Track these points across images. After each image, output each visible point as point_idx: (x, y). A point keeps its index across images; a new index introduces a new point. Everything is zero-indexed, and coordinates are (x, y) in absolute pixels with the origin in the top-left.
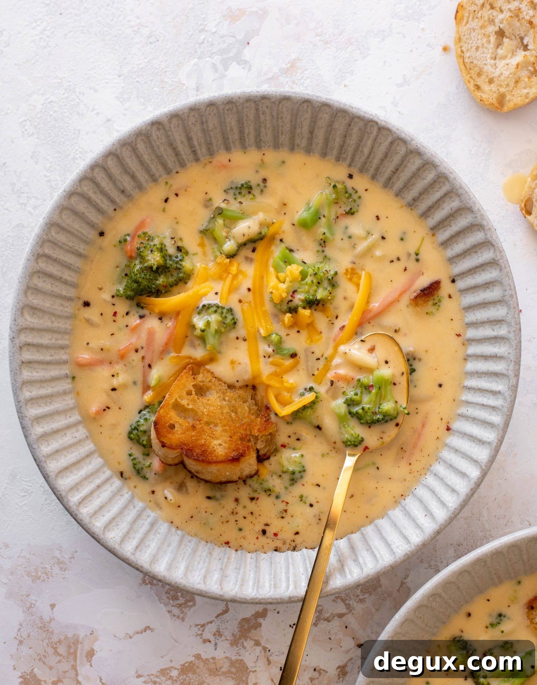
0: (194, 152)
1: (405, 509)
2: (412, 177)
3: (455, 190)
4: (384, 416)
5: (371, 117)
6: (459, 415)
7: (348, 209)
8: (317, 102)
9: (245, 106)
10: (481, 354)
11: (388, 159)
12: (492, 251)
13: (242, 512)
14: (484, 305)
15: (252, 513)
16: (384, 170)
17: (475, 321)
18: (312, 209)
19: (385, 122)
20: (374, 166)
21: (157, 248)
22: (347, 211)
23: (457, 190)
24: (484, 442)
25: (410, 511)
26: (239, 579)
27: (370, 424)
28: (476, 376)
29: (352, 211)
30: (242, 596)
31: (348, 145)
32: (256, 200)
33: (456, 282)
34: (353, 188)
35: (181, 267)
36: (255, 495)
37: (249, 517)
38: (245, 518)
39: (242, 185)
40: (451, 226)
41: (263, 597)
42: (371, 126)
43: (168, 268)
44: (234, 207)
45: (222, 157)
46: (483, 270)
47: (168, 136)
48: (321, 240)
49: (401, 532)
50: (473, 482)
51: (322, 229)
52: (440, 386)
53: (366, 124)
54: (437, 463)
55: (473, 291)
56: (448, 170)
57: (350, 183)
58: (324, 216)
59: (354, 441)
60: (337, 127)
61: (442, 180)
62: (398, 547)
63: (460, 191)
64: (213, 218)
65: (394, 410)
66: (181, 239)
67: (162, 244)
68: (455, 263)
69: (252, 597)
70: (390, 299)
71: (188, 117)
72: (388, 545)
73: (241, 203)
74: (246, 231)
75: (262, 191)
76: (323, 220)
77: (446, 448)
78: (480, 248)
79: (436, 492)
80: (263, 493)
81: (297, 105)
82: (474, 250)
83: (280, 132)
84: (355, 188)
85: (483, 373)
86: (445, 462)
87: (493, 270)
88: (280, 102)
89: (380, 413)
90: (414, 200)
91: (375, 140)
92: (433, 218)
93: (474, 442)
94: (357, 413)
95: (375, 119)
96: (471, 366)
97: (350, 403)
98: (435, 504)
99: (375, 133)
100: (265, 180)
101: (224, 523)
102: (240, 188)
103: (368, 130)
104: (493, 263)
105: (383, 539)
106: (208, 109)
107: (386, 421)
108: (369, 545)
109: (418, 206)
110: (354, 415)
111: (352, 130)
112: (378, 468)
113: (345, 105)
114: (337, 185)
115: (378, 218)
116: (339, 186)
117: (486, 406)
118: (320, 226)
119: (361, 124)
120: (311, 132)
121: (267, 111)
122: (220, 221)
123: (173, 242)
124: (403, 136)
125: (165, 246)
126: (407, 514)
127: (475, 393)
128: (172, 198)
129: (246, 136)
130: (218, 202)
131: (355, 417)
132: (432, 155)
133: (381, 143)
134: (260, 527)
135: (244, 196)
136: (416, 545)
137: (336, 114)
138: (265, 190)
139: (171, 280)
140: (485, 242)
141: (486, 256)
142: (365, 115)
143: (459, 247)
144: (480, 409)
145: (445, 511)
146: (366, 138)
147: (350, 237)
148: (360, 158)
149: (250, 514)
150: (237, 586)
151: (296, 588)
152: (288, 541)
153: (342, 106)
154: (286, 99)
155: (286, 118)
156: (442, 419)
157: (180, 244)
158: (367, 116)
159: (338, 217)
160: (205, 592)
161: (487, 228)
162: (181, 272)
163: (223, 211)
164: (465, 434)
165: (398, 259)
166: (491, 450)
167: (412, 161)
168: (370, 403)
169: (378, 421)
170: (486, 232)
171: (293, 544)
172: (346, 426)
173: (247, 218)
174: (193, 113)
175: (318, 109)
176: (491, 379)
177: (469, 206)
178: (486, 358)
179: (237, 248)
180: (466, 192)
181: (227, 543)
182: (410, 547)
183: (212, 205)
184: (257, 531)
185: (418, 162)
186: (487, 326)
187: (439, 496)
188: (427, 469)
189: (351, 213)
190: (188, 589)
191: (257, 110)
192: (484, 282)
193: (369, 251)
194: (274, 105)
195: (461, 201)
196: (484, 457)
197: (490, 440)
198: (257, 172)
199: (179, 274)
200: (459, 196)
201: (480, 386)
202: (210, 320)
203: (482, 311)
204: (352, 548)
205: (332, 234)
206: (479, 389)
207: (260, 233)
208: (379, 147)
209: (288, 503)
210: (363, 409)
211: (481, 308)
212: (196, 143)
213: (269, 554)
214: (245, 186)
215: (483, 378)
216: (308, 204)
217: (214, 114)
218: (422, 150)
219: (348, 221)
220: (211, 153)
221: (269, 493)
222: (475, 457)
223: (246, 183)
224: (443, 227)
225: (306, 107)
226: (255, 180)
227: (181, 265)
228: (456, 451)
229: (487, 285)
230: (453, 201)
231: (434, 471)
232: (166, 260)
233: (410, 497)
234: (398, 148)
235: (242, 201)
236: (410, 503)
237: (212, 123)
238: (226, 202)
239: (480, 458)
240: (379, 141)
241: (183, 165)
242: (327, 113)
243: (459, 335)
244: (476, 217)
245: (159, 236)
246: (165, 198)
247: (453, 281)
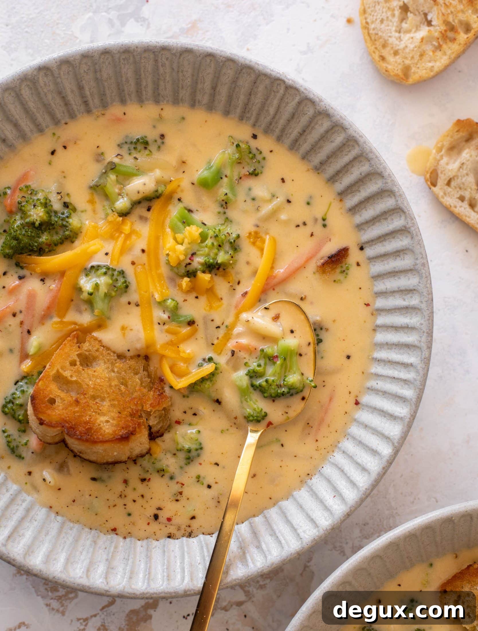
0: (86, 103)
1: (312, 490)
2: (319, 140)
3: (364, 154)
4: (290, 389)
5: (278, 75)
6: (368, 388)
7: (252, 170)
8: (221, 56)
9: (143, 56)
10: (391, 325)
11: (295, 120)
12: (403, 218)
13: (131, 495)
14: (394, 273)
15: (142, 496)
16: (290, 131)
17: (384, 290)
18: (213, 168)
19: (292, 81)
20: (280, 126)
21: (41, 203)
22: (251, 171)
23: (367, 154)
24: (395, 417)
25: (317, 492)
26: (127, 571)
27: (275, 397)
28: (386, 347)
29: (256, 172)
30: (130, 591)
31: (253, 104)
32: (153, 156)
33: (365, 250)
34: (257, 149)
35: (67, 224)
36: (147, 476)
37: (140, 501)
38: (134, 501)
39: (138, 140)
40: (360, 191)
41: (155, 591)
42: (278, 85)
43: (53, 225)
44: (128, 162)
45: (116, 110)
46: (394, 238)
47: (56, 84)
48: (223, 200)
49: (307, 514)
50: (385, 459)
51: (223, 189)
52: (348, 357)
53: (272, 83)
54: (345, 440)
55: (383, 259)
56: (358, 133)
57: (254, 144)
58: (226, 176)
59: (257, 417)
60: (241, 84)
61: (351, 143)
62: (304, 532)
63: (371, 155)
64: (105, 173)
65: (300, 383)
66: (68, 194)
67: (46, 199)
68: (364, 230)
69: (142, 591)
70: (296, 265)
71: (80, 64)
72: (294, 529)
73: (136, 158)
74: (142, 189)
75: (159, 147)
76: (225, 180)
77: (355, 423)
78: (390, 215)
79: (345, 471)
80: (157, 474)
81: (199, 59)
82: (384, 217)
83: (180, 86)
84: (259, 148)
85: (393, 344)
86: (354, 438)
87: (404, 238)
88: (181, 55)
89: (285, 386)
90: (322, 163)
91: (282, 99)
92: (341, 183)
93: (385, 417)
94: (260, 386)
95: (282, 77)
96: (381, 337)
97: (253, 375)
98: (345, 483)
99: (282, 91)
100: (162, 136)
101: (111, 507)
102: (136, 143)
103: (275, 89)
104: (404, 231)
105: (288, 522)
106: (103, 57)
107: (292, 395)
108: (273, 530)
109: (326, 170)
110: (257, 387)
111: (257, 87)
112: (282, 445)
113: (251, 61)
114: (240, 144)
115: (283, 180)
116: (243, 146)
117: (398, 379)
118: (222, 187)
119: (267, 82)
120: (214, 88)
121: (167, 63)
122: (112, 177)
123: (59, 197)
124: (311, 96)
125: (50, 201)
126: (315, 495)
127: (385, 365)
128: (60, 151)
129: (143, 89)
130: (111, 156)
131: (258, 391)
132: (341, 117)
133: (288, 103)
134: (152, 511)
135: (139, 152)
136: (325, 529)
137: (241, 70)
138: (163, 147)
139: (56, 238)
140: (396, 209)
141: (397, 223)
142: (272, 73)
143: (368, 213)
144: (391, 383)
145: (356, 491)
146: (272, 97)
147: (253, 199)
148: (265, 117)
149: (140, 497)
150: (125, 580)
151: (192, 579)
152: (183, 527)
153: (247, 62)
154: (187, 51)
155: (187, 71)
156: (350, 393)
157: (67, 200)
158: (274, 74)
159: (241, 178)
160: (88, 587)
161: (397, 194)
162: (67, 230)
163: (116, 166)
164: (375, 409)
165: (305, 224)
166: (404, 426)
167: (320, 122)
168: (274, 375)
169: (283, 394)
170: (397, 198)
171: (189, 530)
172: (249, 400)
173: (142, 175)
174: (84, 61)
175: (221, 64)
176: (401, 351)
177: (379, 171)
178: (396, 328)
179: (130, 206)
180: (377, 157)
181: (114, 530)
182: (318, 531)
183: (104, 159)
184: (149, 516)
185: (326, 124)
186: (397, 295)
187: (348, 475)
188: (335, 446)
189: (254, 174)
190: (68, 584)
191: (156, 61)
192: (395, 250)
193: (273, 214)
194: (174, 57)
195: (371, 166)
196: (396, 433)
197: (402, 415)
198: (154, 127)
199: (64, 232)
200: (369, 160)
201: (390, 358)
202: (99, 282)
203: (392, 280)
204: (255, 533)
205: (235, 195)
206: (389, 362)
207: (157, 191)
208: (285, 107)
209: (183, 485)
210: (267, 381)
211: (391, 277)
212: (88, 93)
213: (162, 541)
214: (141, 141)
215: (393, 350)
216: (209, 162)
217: (109, 63)
218: (331, 112)
219: (251, 182)
220: (105, 105)
221: (162, 473)
222: (386, 433)
223: (142, 138)
224: (351, 193)
225: (208, 61)
226: (152, 135)
227: (67, 222)
228: (366, 426)
229: (397, 253)
230: (362, 166)
231: (343, 448)
232: (51, 216)
233: (317, 476)
234: (306, 109)
235: (137, 157)
236: (317, 482)
237: (107, 72)
238: (119, 157)
239: (392, 434)
240: (286, 101)
241: (72, 116)
242: (231, 69)
243: (368, 305)
244: (386, 183)
245: (43, 191)
246: (52, 150)
247: (362, 249)
